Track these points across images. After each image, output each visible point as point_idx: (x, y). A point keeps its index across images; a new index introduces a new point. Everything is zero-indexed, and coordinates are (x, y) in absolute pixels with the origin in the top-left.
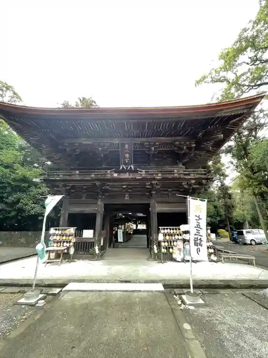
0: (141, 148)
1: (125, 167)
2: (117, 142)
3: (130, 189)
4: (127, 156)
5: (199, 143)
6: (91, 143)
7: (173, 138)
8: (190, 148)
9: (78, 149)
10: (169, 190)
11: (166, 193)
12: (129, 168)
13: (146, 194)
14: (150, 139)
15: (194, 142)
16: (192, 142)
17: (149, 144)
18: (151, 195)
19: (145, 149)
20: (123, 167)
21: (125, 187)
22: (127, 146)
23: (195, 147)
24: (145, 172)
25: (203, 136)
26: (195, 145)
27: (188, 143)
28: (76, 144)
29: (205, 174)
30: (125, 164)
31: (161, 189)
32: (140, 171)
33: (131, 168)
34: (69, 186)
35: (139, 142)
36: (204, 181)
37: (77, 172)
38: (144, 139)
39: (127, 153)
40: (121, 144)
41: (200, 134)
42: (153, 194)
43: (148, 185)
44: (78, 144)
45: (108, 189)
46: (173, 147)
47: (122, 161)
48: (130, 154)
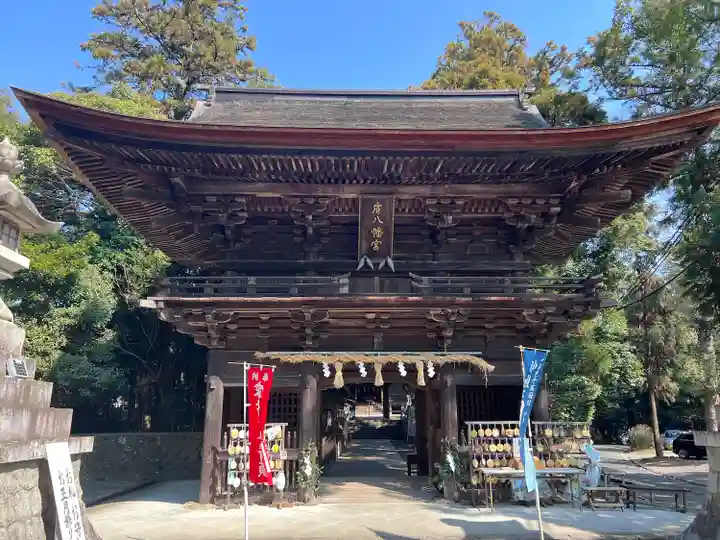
0: (417, 212)
1: (368, 261)
2: (354, 195)
3: (384, 322)
4: (378, 232)
5: (570, 205)
6: (278, 195)
7: (501, 188)
8: (546, 216)
9: (243, 210)
10: (487, 326)
11: (481, 333)
12: (382, 264)
13: (429, 335)
14: (440, 191)
15: (557, 201)
16: (552, 201)
17: (438, 203)
18: (442, 338)
19: (426, 216)
20: (366, 262)
21: (371, 316)
22: (377, 207)
23: (559, 214)
24: (431, 281)
25: (582, 188)
26: (558, 209)
27: (540, 202)
28: (238, 200)
29: (580, 291)
30: (371, 254)
31: (466, 324)
32: (417, 281)
33: (386, 263)
34: (227, 317)
35: (412, 197)
36: (577, 309)
37: (252, 280)
38: (425, 190)
39: (377, 225)
40: (364, 200)
41: (574, 184)
42: (448, 338)
43: (435, 315)
44: (244, 200)
45: (327, 323)
46: (500, 210)
47: (362, 245)
48: (385, 229)
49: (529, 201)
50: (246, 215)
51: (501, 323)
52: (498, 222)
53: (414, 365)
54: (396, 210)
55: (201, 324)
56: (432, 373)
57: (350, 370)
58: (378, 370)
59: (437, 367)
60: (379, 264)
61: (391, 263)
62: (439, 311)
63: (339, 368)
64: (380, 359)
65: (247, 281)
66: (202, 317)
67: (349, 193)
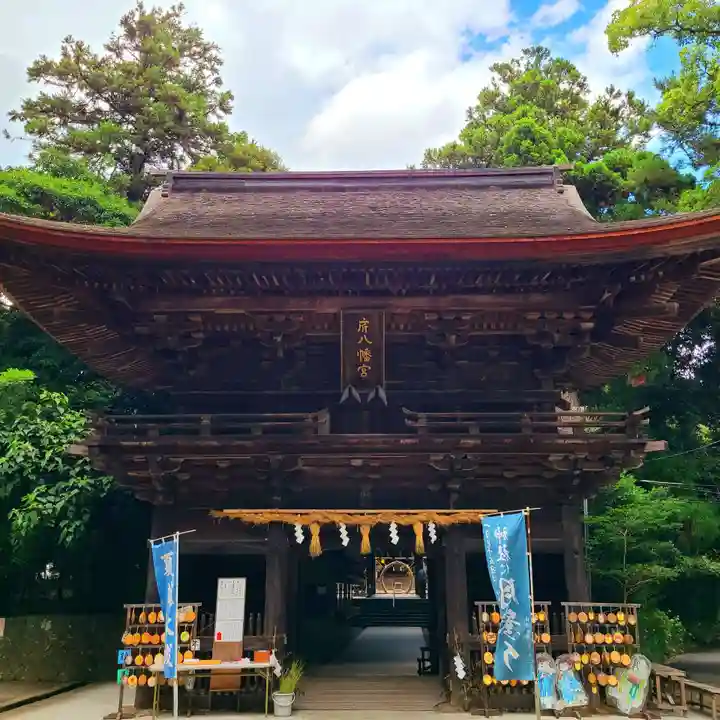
0: (414, 329)
1: (354, 391)
2: (332, 310)
3: (375, 470)
4: (365, 354)
6: (242, 311)
8: (577, 333)
9: (199, 331)
10: (507, 474)
11: (498, 484)
12: (372, 395)
13: (431, 487)
14: (445, 302)
15: (589, 315)
16: (583, 315)
17: (440, 319)
18: (447, 492)
19: (426, 335)
20: (350, 393)
21: (357, 463)
22: (364, 324)
23: (593, 331)
24: (429, 419)
25: (618, 298)
26: (590, 325)
27: (569, 316)
28: (192, 318)
29: (620, 430)
30: (359, 382)
31: (478, 472)
32: (410, 418)
33: (377, 394)
34: (175, 465)
35: (408, 311)
36: (616, 455)
37: (206, 420)
38: (421, 302)
39: (364, 346)
40: (346, 317)
41: (606, 295)
42: (455, 491)
43: (436, 462)
44: (198, 319)
45: (299, 472)
46: (519, 326)
47: (346, 372)
48: (375, 351)
49: (554, 316)
50: (201, 335)
51: (525, 471)
52: (518, 340)
53: (411, 527)
54: (388, 327)
55: (143, 474)
56: (434, 538)
57: (329, 532)
58: (365, 532)
59: (440, 530)
60: (367, 395)
61: (382, 394)
62: (440, 457)
63: (315, 530)
64: (366, 519)
65: (200, 420)
66: (144, 466)
67: (329, 307)
